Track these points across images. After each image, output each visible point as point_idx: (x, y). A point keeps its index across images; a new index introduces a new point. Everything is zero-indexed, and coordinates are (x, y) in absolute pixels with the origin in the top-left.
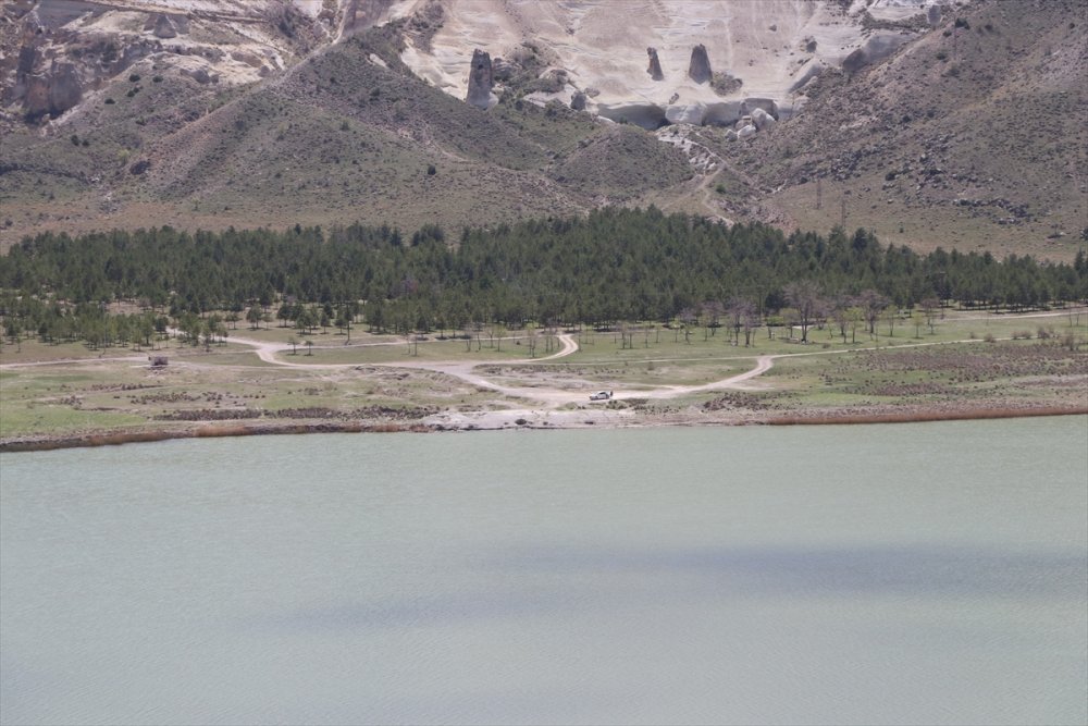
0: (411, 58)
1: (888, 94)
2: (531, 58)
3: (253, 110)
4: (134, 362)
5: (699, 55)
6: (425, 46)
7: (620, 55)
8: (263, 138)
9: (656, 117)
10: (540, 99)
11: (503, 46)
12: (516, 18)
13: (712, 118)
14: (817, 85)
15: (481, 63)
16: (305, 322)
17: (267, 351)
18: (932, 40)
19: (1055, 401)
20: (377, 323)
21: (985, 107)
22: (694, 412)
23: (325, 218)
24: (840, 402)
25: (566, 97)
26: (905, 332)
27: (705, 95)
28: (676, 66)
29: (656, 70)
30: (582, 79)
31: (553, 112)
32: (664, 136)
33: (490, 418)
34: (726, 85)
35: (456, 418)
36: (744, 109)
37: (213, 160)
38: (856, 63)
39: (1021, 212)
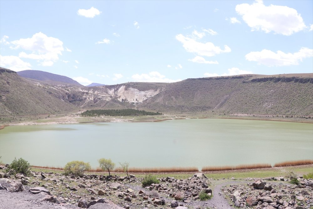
0: (118, 99)
1: (148, 102)
2: (126, 99)
3: (108, 102)
4: (94, 118)
5: (136, 99)
6: (119, 98)
7: (132, 99)
8: (108, 104)
9: (134, 103)
10: (126, 102)
11: (124, 99)
12: (125, 97)
13: (137, 103)
14: (144, 101)
15: (122, 99)
16: (106, 115)
17: (103, 117)
18: (151, 99)
19: (150, 121)
20: (110, 115)
21: (153, 103)
22: (127, 121)
23: (111, 109)
24: (137, 121)
25: (128, 102)
26: (144, 117)
27: (137, 102)
28: (135, 100)
29: (134, 100)
30: (129, 101)
31: (127, 103)
32: (134, 104)
33: (114, 121)
34: (138, 101)
35: (112, 121)
36: (139, 103)
37: (105, 105)
38: (146, 100)
39: (155, 109)
